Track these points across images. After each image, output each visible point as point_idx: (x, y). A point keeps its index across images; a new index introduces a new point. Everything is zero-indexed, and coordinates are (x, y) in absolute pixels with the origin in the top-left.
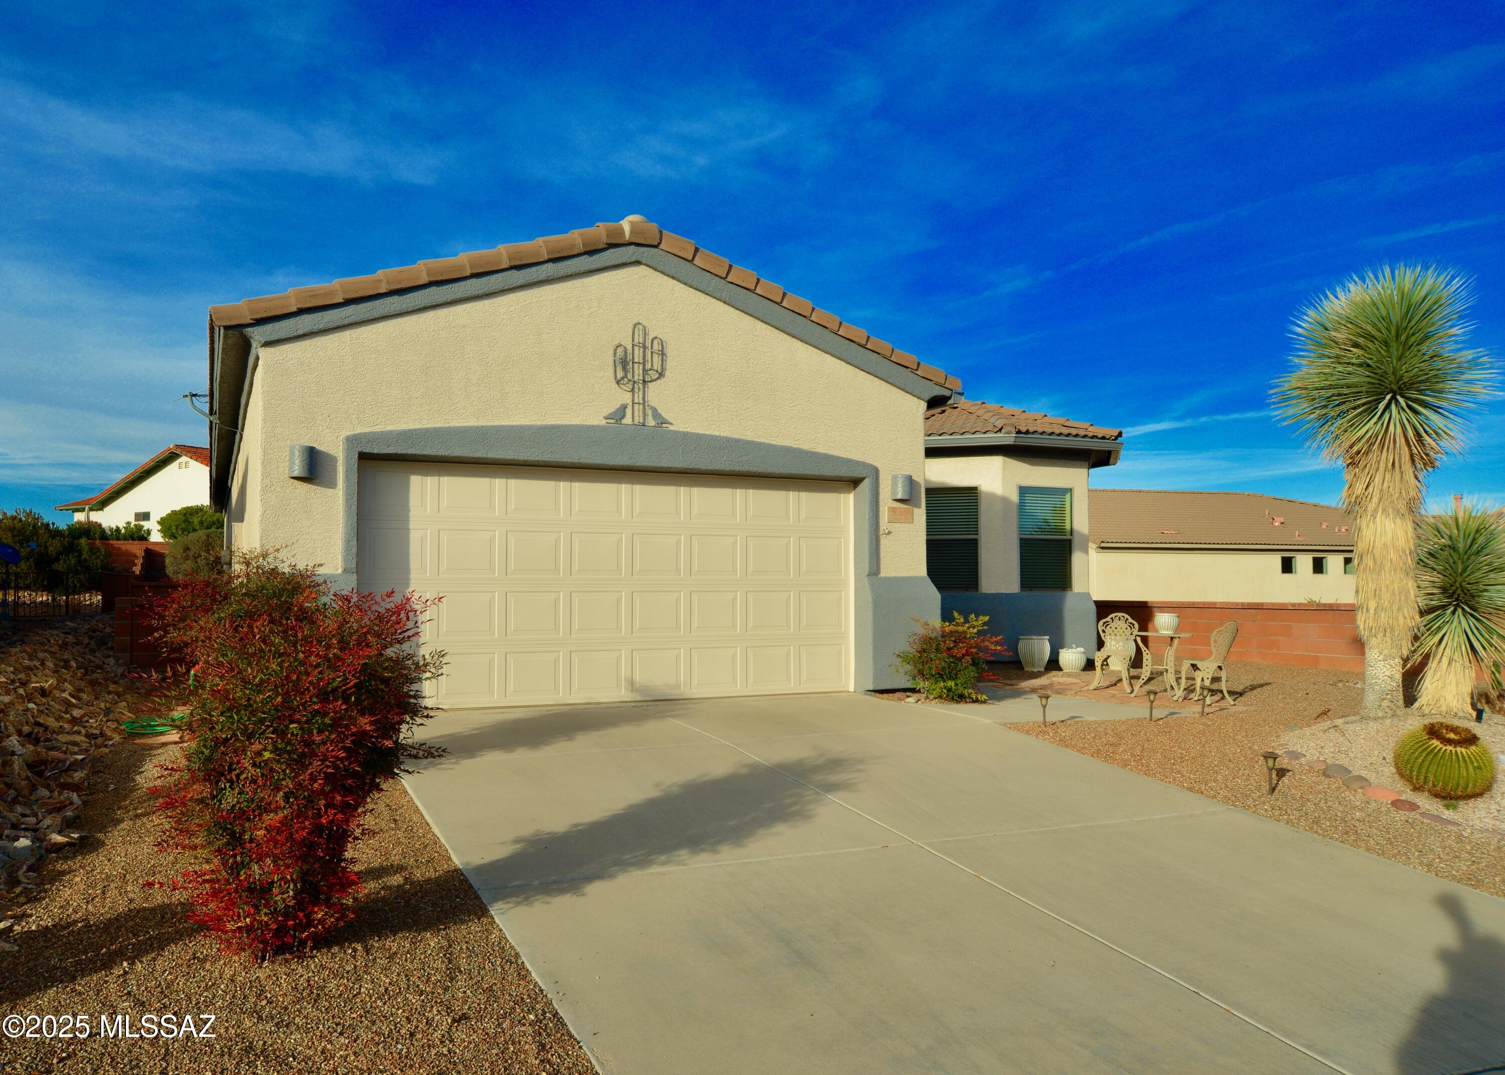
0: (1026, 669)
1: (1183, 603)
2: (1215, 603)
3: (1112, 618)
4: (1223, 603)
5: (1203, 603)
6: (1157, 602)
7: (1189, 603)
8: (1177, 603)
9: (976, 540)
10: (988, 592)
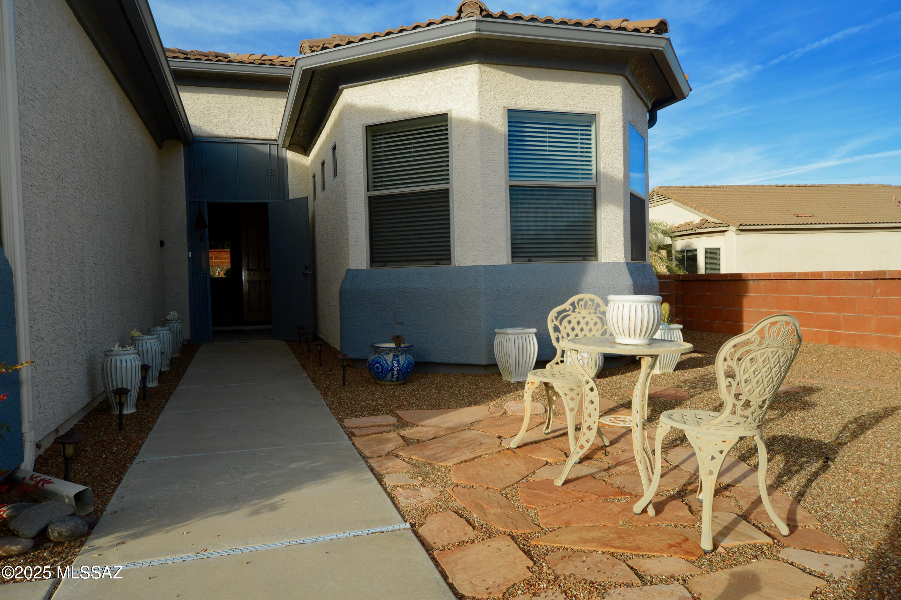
0: (503, 379)
1: (781, 274)
2: (821, 274)
3: (573, 304)
4: (831, 272)
5: (806, 274)
6: (752, 275)
7: (790, 274)
8: (775, 274)
9: (447, 190)
10: (462, 265)
